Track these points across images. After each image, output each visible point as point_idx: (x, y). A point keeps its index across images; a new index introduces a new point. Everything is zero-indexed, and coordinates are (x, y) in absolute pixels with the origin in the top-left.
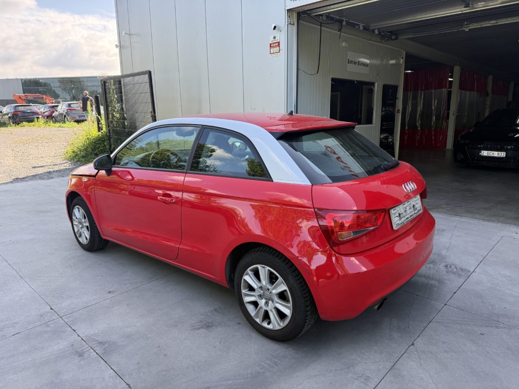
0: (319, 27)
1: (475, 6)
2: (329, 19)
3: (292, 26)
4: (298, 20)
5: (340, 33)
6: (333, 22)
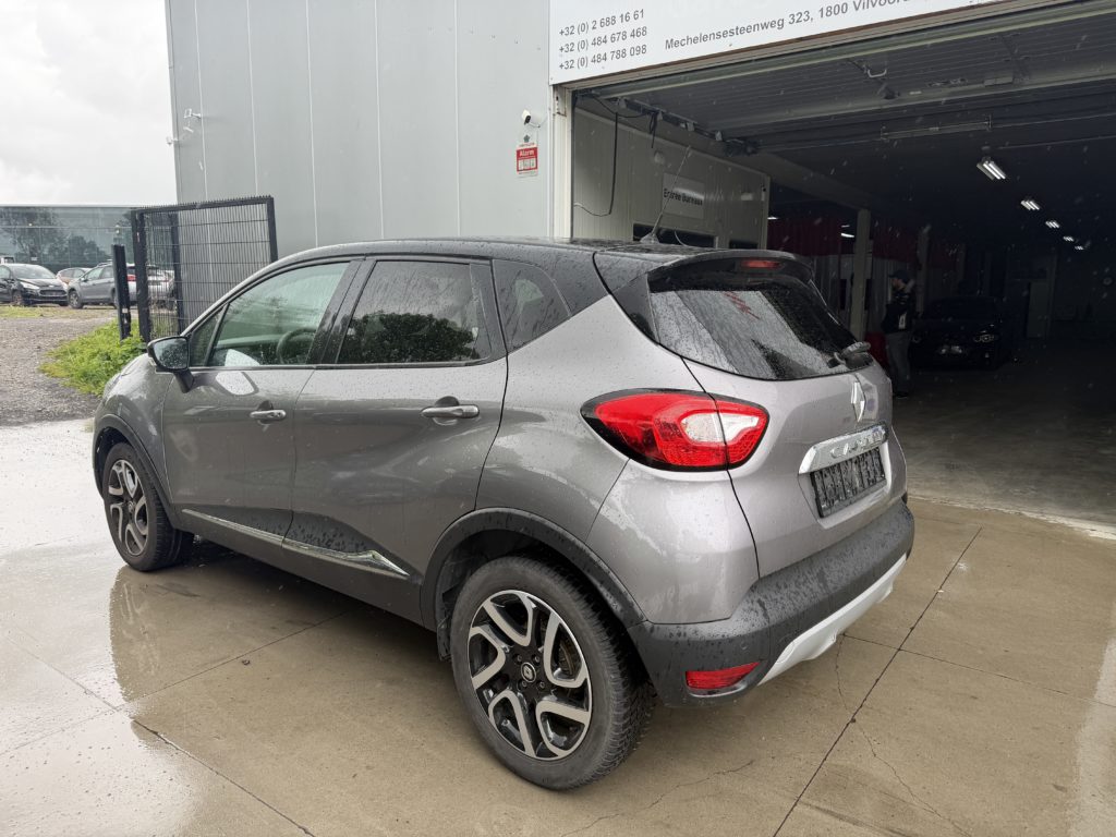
0: (613, 123)
1: (904, 96)
2: (631, 108)
3: (563, 118)
4: (574, 106)
5: (651, 137)
6: (639, 114)
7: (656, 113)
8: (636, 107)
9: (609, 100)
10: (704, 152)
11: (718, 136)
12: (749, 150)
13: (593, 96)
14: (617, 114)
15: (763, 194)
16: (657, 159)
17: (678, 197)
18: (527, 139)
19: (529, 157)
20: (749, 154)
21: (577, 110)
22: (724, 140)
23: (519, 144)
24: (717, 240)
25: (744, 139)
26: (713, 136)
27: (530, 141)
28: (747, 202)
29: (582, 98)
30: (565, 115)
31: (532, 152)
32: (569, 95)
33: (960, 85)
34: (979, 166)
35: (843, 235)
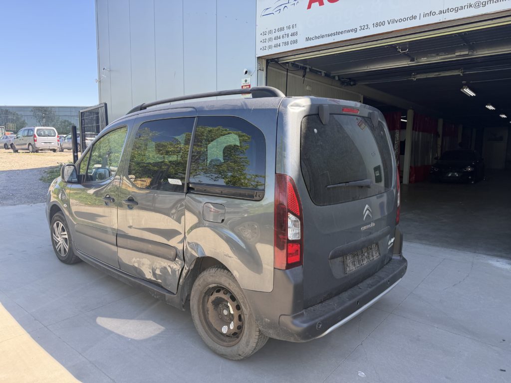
0: (286, 73)
1: (419, 60)
2: (295, 67)
3: (262, 71)
4: (267, 66)
5: (303, 78)
6: (297, 69)
7: (306, 68)
9: (283, 63)
11: (337, 78)
12: (352, 83)
13: (275, 62)
14: (287, 69)
16: (308, 88)
23: (243, 83)
26: (334, 77)
27: (247, 82)
29: (270, 62)
31: (248, 87)
32: (264, 62)
33: (443, 55)
34: (462, 90)
35: (402, 120)
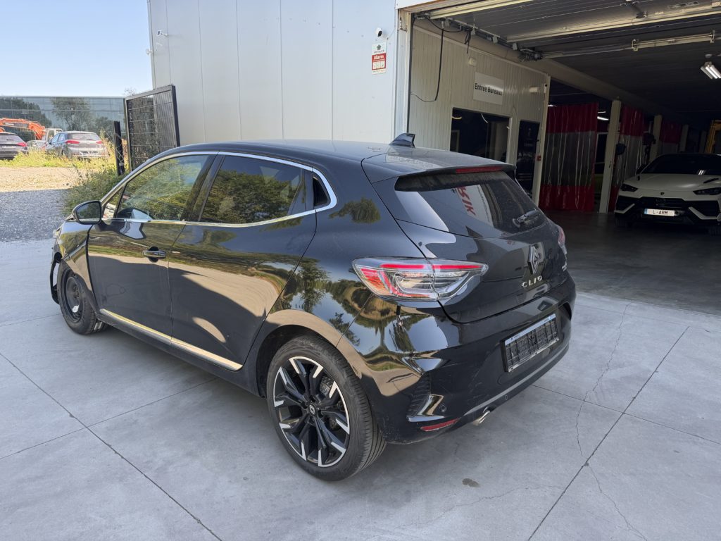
0: (440, 37)
1: (651, 16)
2: (454, 27)
3: (405, 32)
4: (412, 25)
5: (466, 46)
6: (458, 30)
7: (471, 29)
8: (457, 25)
9: (436, 20)
10: (505, 58)
11: (515, 47)
12: (536, 56)
13: (425, 16)
14: (443, 30)
15: (545, 88)
16: (470, 62)
17: (485, 89)
18: (379, 47)
19: (380, 60)
20: (536, 60)
21: (414, 27)
22: (518, 50)
23: (374, 50)
24: (511, 119)
25: (533, 49)
26: (510, 46)
27: (382, 49)
28: (533, 93)
29: (418, 18)
30: (406, 30)
31: (382, 57)
32: (408, 17)
33: (693, 7)
34: (702, 69)
35: (599, 118)
